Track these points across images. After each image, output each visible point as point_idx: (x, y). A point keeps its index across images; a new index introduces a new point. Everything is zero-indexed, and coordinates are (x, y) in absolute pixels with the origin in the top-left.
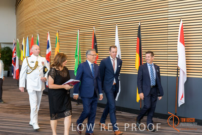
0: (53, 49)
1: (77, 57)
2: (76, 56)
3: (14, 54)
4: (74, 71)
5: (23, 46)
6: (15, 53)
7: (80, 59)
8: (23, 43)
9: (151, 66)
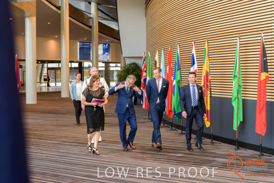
0: (200, 66)
1: (236, 79)
2: (235, 76)
3: (144, 74)
4: (231, 98)
5: (156, 62)
6: (145, 72)
7: (241, 82)
8: (157, 58)
9: (194, 86)
